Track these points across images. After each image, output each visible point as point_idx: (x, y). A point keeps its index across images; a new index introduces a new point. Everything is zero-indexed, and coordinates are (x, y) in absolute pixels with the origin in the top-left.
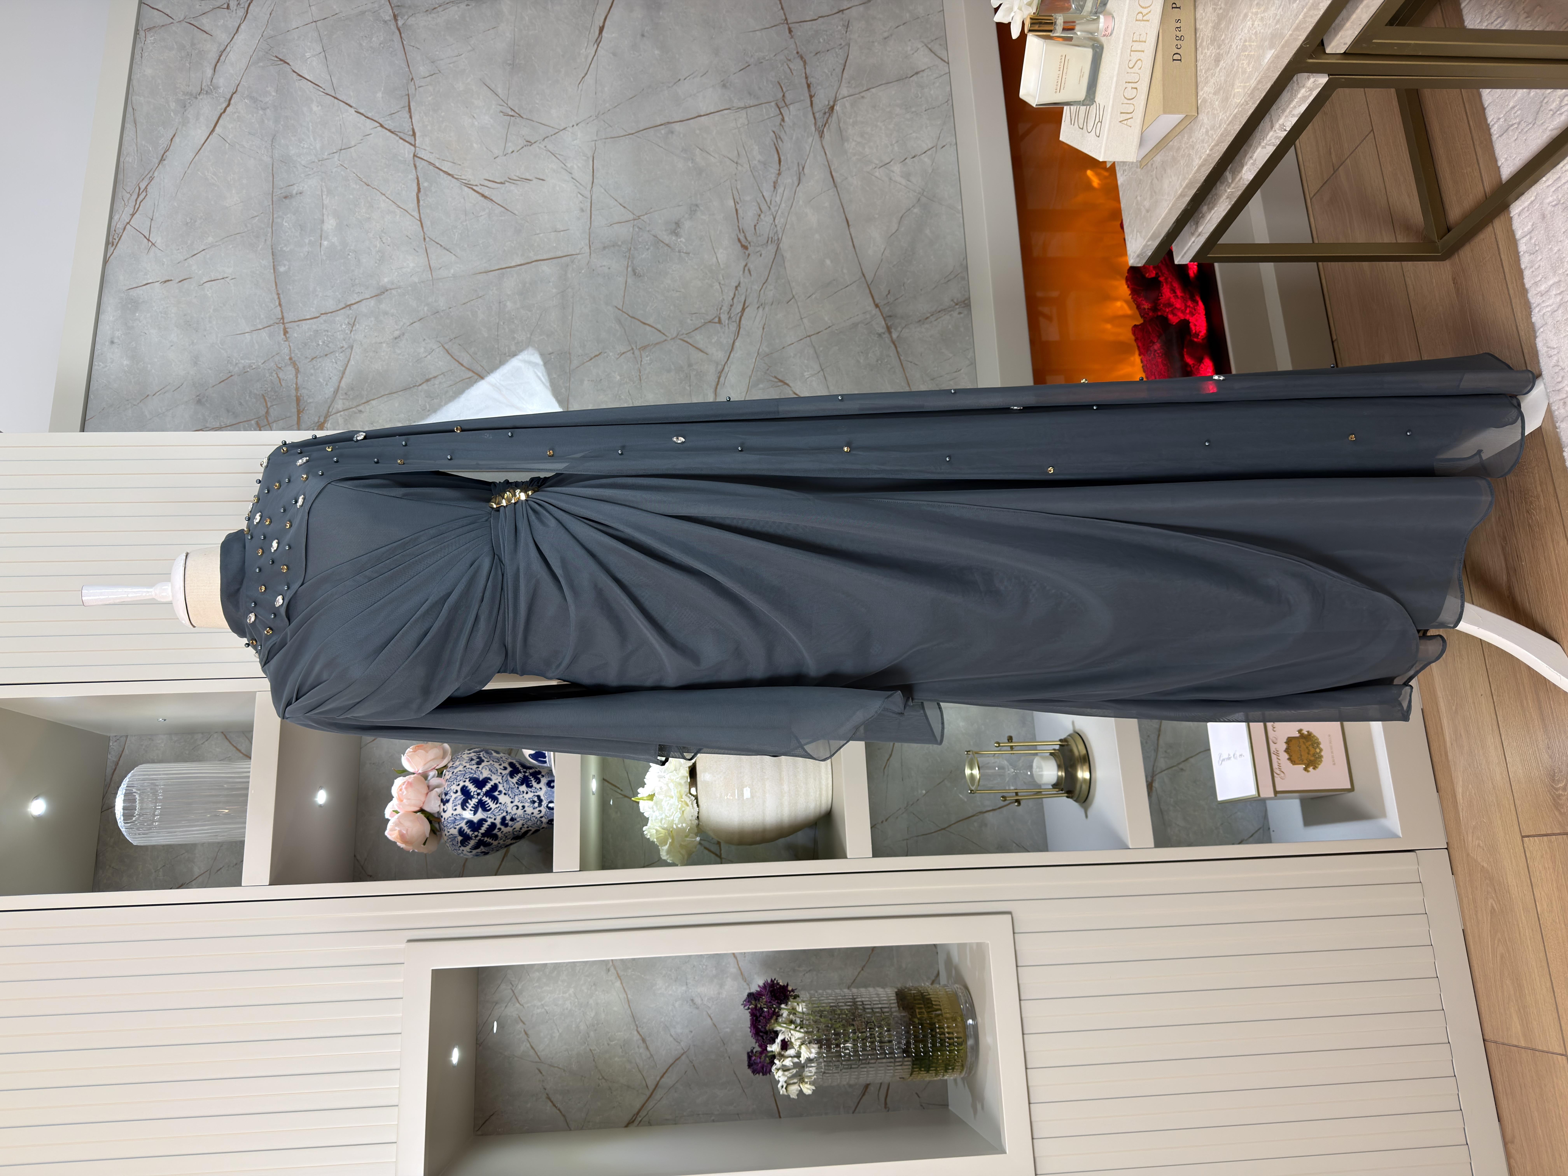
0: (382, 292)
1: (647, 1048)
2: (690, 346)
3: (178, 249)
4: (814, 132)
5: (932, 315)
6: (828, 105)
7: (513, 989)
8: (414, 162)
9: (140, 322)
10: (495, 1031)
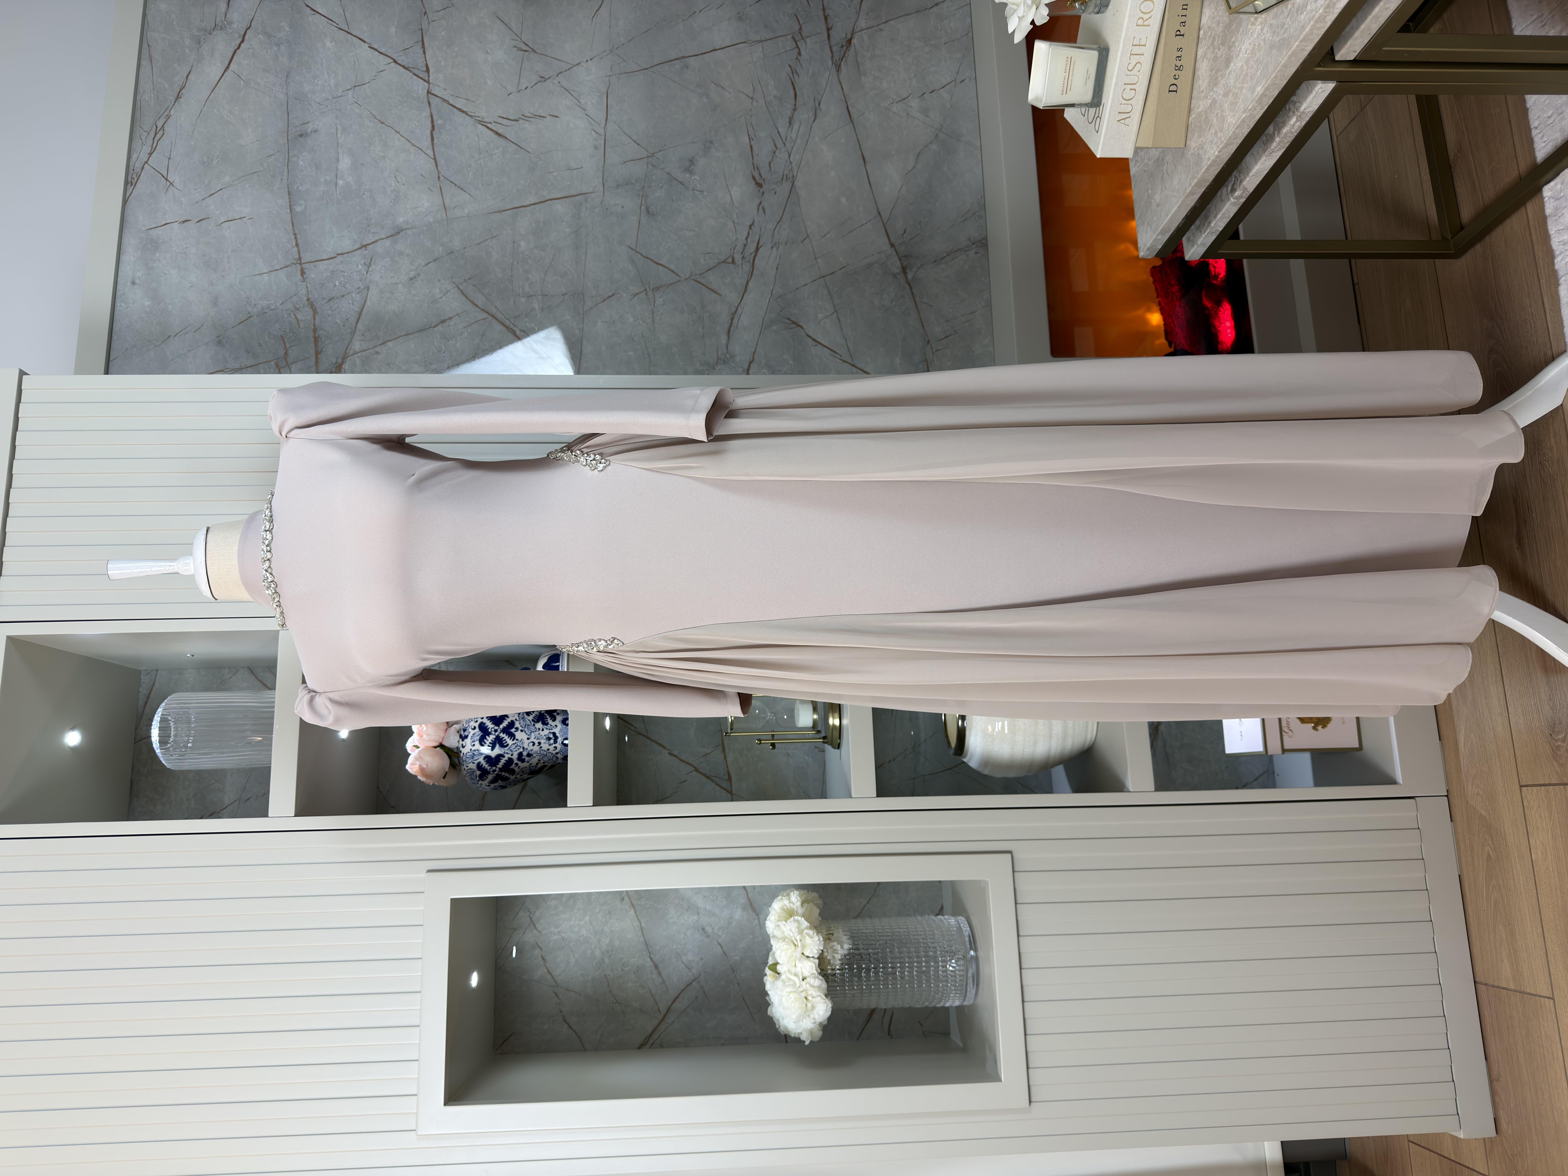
0: (397, 232)
1: (660, 974)
2: (703, 286)
3: (196, 189)
4: (831, 66)
5: (948, 255)
6: (846, 38)
7: (531, 916)
8: (428, 98)
9: (160, 262)
10: (514, 955)
